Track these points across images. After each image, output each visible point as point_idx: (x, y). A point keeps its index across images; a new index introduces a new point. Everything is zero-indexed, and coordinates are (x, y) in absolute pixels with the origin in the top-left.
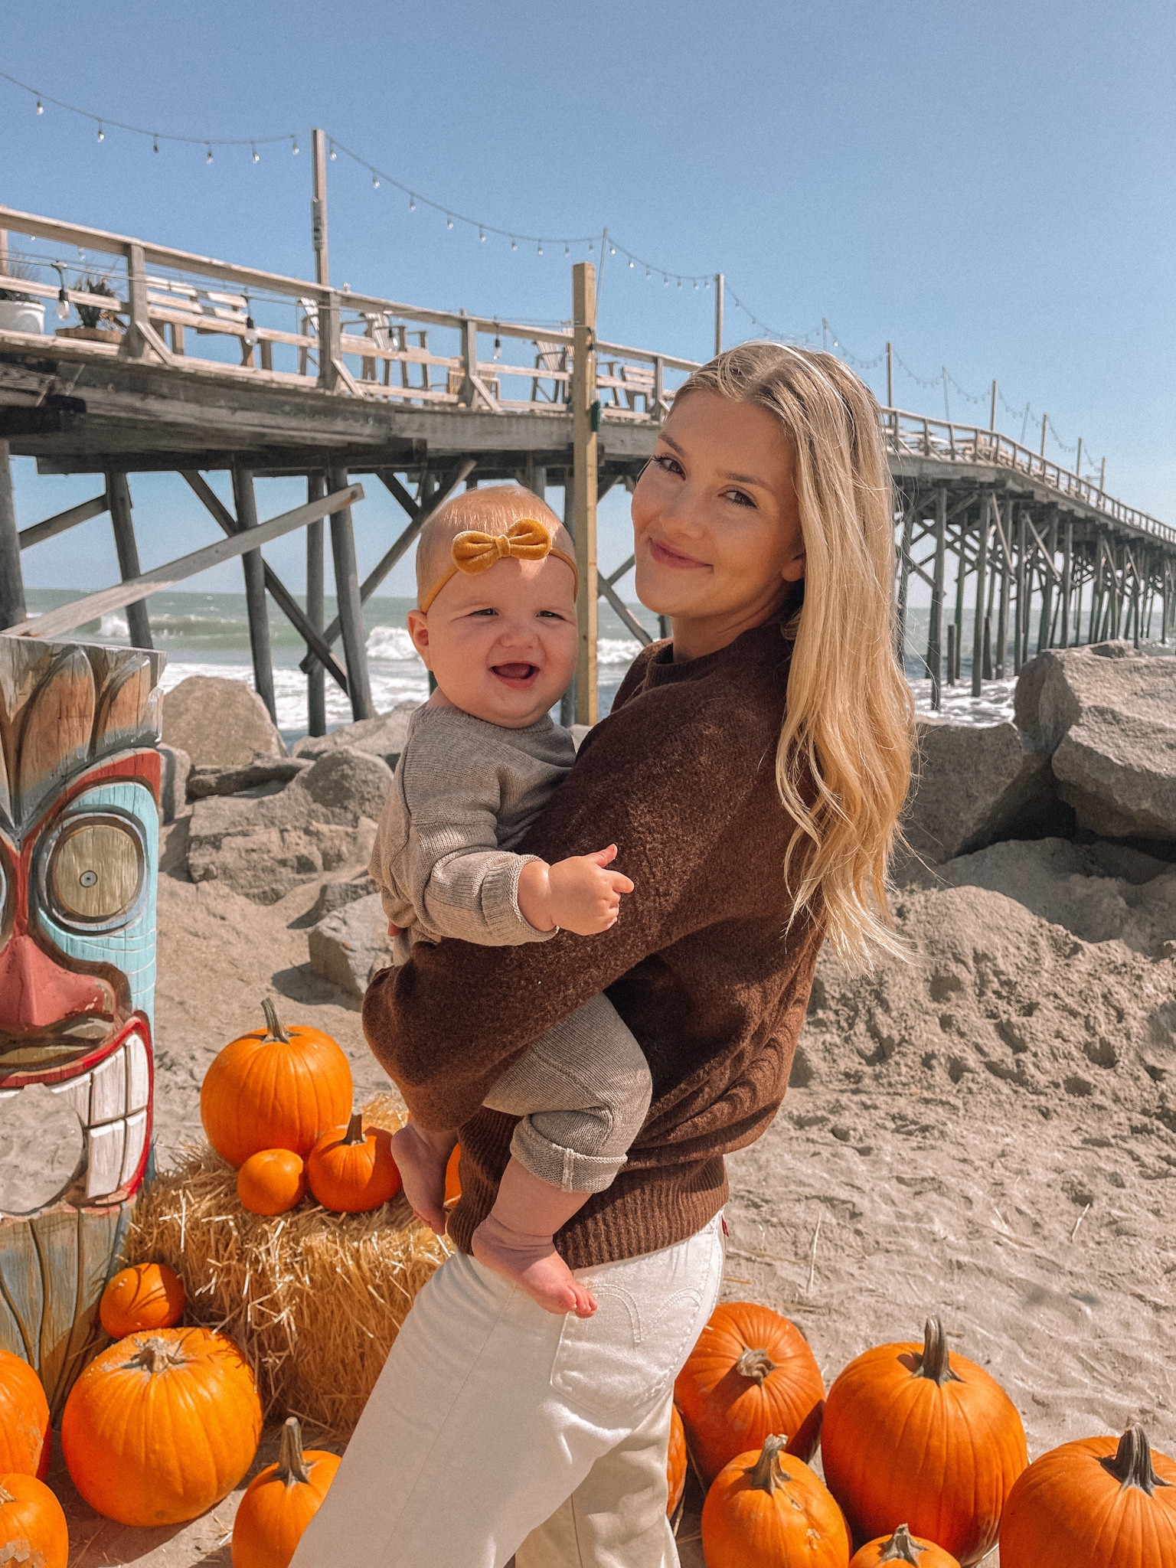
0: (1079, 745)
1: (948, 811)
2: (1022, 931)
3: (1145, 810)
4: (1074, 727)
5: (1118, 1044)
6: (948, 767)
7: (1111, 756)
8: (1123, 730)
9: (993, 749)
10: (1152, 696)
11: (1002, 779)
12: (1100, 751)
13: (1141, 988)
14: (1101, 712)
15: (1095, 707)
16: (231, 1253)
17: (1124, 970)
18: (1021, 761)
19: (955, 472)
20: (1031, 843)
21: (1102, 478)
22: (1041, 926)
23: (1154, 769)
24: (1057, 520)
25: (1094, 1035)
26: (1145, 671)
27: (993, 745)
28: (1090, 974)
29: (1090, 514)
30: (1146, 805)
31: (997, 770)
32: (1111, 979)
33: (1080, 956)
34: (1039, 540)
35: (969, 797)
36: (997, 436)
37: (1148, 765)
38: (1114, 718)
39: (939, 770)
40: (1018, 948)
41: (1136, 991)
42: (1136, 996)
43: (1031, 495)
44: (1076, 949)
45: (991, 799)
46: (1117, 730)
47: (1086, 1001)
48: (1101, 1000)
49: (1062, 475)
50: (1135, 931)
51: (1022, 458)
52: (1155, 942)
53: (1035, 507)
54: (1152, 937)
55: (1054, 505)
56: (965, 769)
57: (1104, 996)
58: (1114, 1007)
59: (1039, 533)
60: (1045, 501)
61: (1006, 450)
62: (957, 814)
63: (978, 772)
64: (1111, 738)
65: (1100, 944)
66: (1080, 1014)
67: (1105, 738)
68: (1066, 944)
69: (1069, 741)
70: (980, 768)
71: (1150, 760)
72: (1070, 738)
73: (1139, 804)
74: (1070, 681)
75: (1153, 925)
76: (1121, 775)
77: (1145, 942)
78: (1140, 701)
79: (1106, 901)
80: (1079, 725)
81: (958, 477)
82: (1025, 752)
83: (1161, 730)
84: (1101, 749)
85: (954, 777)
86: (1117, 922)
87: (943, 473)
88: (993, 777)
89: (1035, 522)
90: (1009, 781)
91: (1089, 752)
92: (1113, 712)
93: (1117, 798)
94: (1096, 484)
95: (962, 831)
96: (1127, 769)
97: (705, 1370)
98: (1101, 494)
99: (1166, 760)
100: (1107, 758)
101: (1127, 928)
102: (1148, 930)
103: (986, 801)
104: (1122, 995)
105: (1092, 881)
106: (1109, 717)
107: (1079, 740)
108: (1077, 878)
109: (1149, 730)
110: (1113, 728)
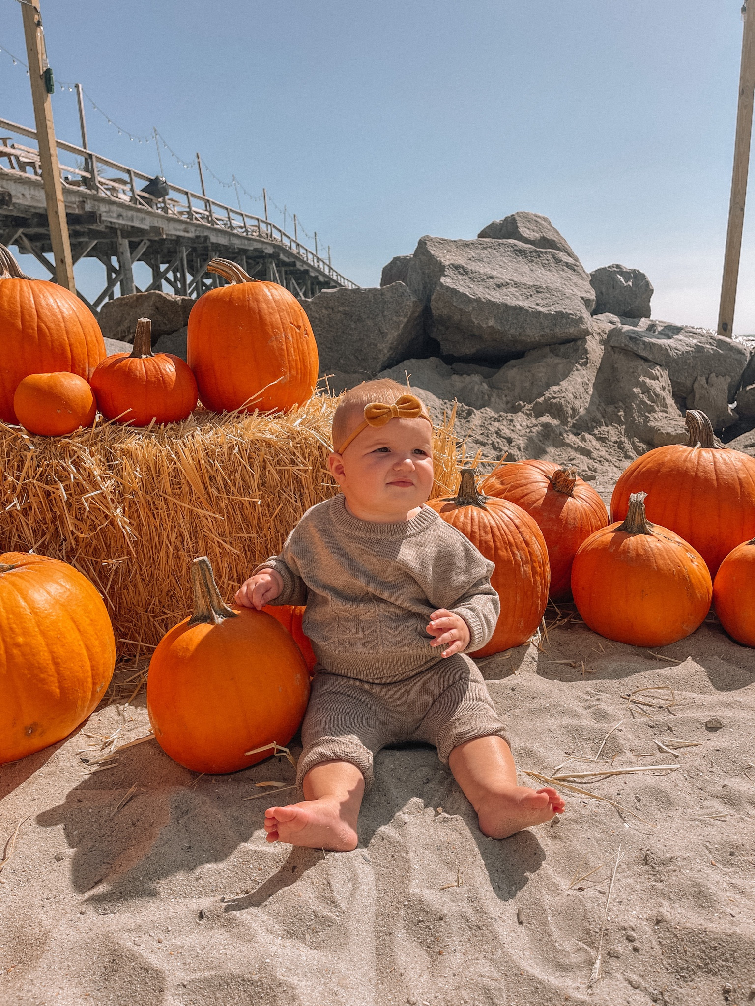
0: (448, 288)
1: (369, 345)
2: (436, 407)
3: (491, 326)
4: (443, 277)
5: (516, 454)
6: (364, 316)
7: (467, 293)
8: (470, 278)
9: (391, 300)
10: (479, 260)
11: (401, 319)
12: (461, 291)
13: (514, 426)
14: (456, 267)
15: (452, 264)
16: (27, 473)
17: (501, 419)
18: (411, 305)
19: (249, 245)
20: (424, 360)
21: (330, 259)
22: (445, 403)
23: (493, 300)
24: (309, 282)
25: (501, 451)
26: (471, 246)
27: (391, 297)
28: (481, 426)
29: (326, 280)
30: (491, 323)
31: (397, 314)
32: (497, 424)
33: (473, 415)
34: (301, 294)
35: (382, 333)
36: (270, 224)
37: (489, 297)
38: (464, 270)
39: (358, 320)
40: (437, 416)
41: (512, 428)
42: (513, 430)
43: (294, 264)
44: (470, 413)
45: (396, 334)
46: (467, 278)
47: (488, 436)
48: (495, 435)
49: (309, 254)
50: (498, 400)
51: (286, 242)
52: (510, 405)
53: (297, 273)
54: (507, 403)
55: (307, 272)
56: (376, 316)
57: (497, 433)
58: (503, 438)
59: (301, 290)
60: (302, 269)
61: (276, 235)
62: (376, 345)
63: (384, 316)
64: (465, 283)
65: (482, 410)
66: (487, 443)
67: (461, 283)
68: (463, 411)
69: (442, 285)
70: (386, 313)
71: (489, 294)
72: (441, 283)
73: (487, 323)
74: (432, 252)
75: (506, 396)
76: (475, 304)
77: (504, 406)
78: (474, 263)
79: (476, 387)
80: (445, 276)
81: (252, 248)
82: (413, 299)
83: (492, 277)
84: (461, 289)
85: (369, 322)
86: (486, 397)
87: (242, 244)
88: (395, 318)
89: (298, 284)
90: (406, 320)
91: (455, 292)
92: (463, 267)
93: (474, 320)
94: (327, 262)
95: (381, 356)
96: (478, 300)
97: (529, 493)
98: (330, 268)
99: (498, 294)
100: (466, 295)
101: (493, 400)
102: (504, 399)
103: (393, 335)
104: (506, 432)
105: (464, 378)
106: (461, 270)
107: (447, 284)
108: (455, 377)
109: (485, 277)
110: (464, 277)
